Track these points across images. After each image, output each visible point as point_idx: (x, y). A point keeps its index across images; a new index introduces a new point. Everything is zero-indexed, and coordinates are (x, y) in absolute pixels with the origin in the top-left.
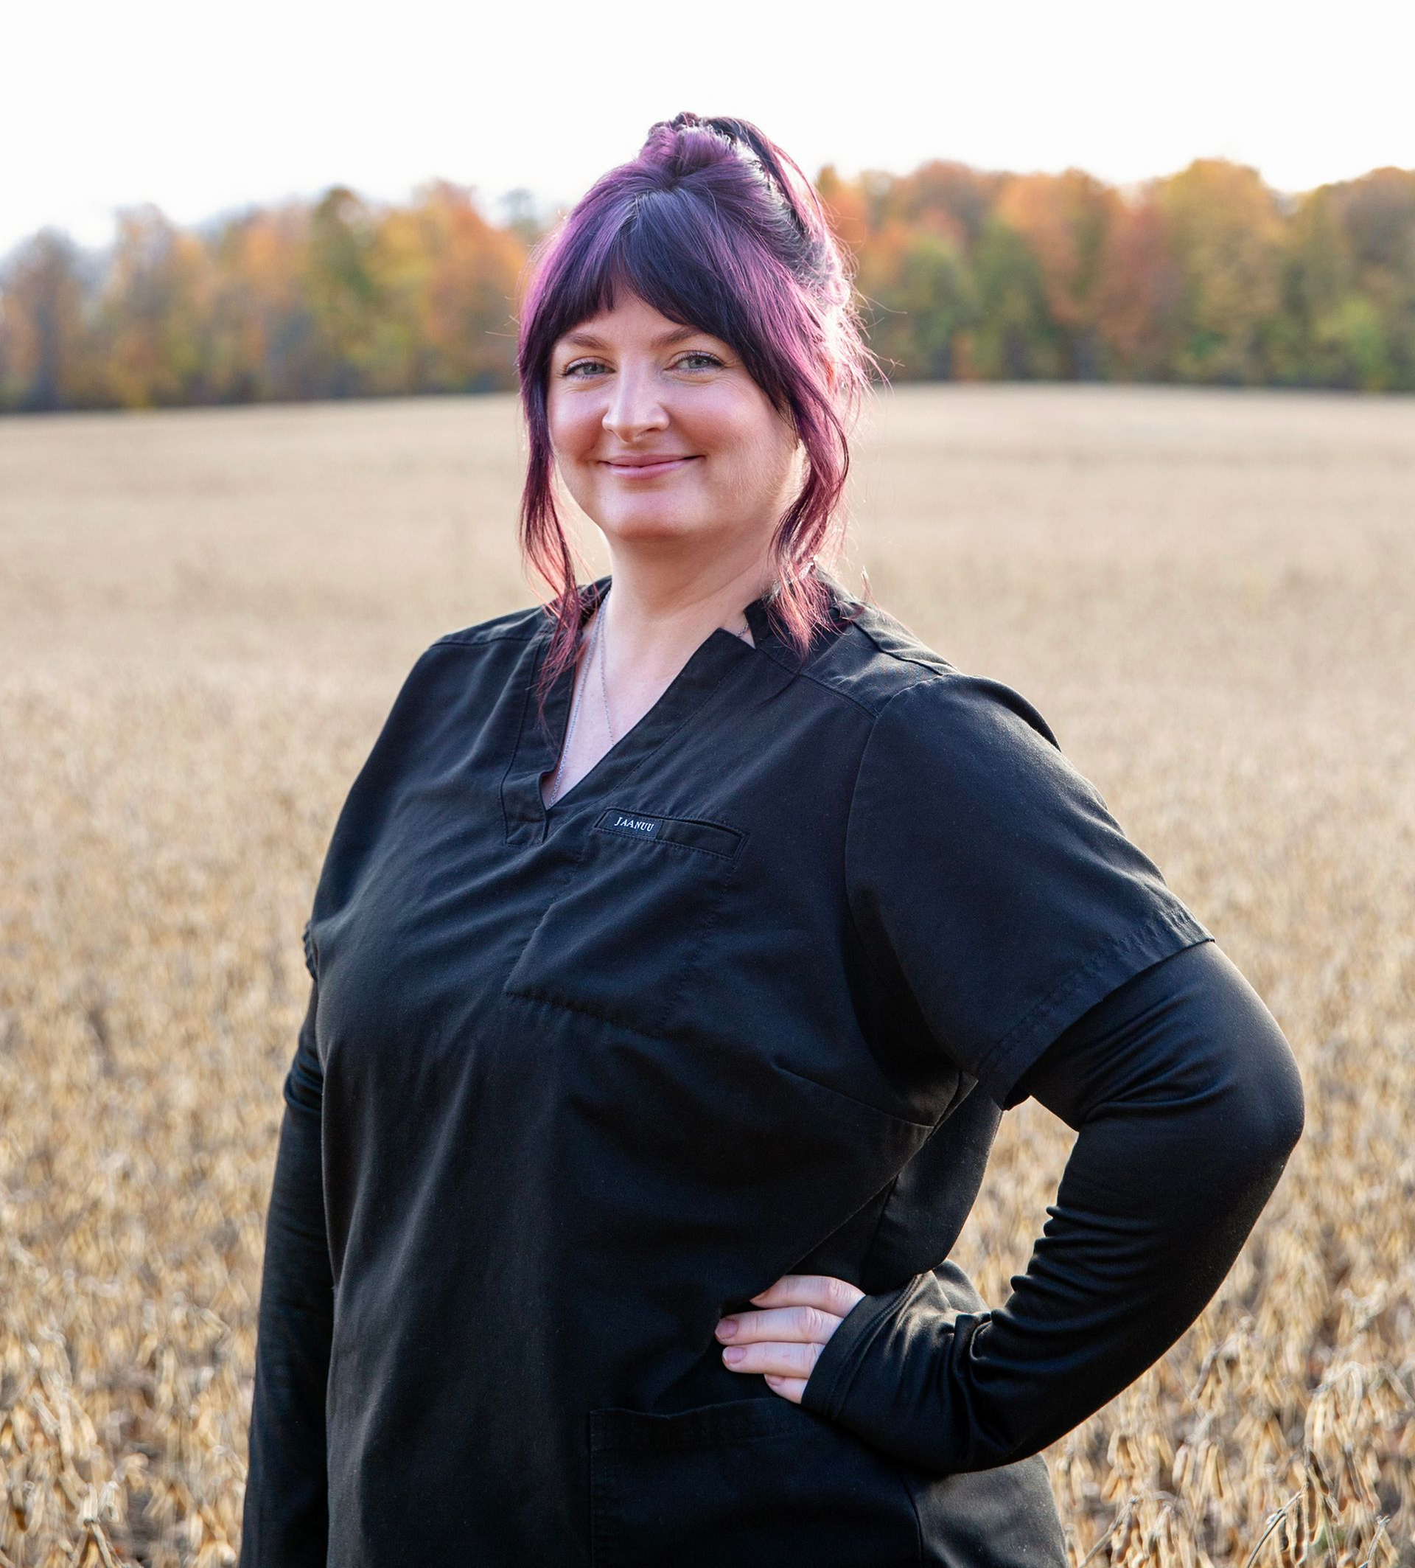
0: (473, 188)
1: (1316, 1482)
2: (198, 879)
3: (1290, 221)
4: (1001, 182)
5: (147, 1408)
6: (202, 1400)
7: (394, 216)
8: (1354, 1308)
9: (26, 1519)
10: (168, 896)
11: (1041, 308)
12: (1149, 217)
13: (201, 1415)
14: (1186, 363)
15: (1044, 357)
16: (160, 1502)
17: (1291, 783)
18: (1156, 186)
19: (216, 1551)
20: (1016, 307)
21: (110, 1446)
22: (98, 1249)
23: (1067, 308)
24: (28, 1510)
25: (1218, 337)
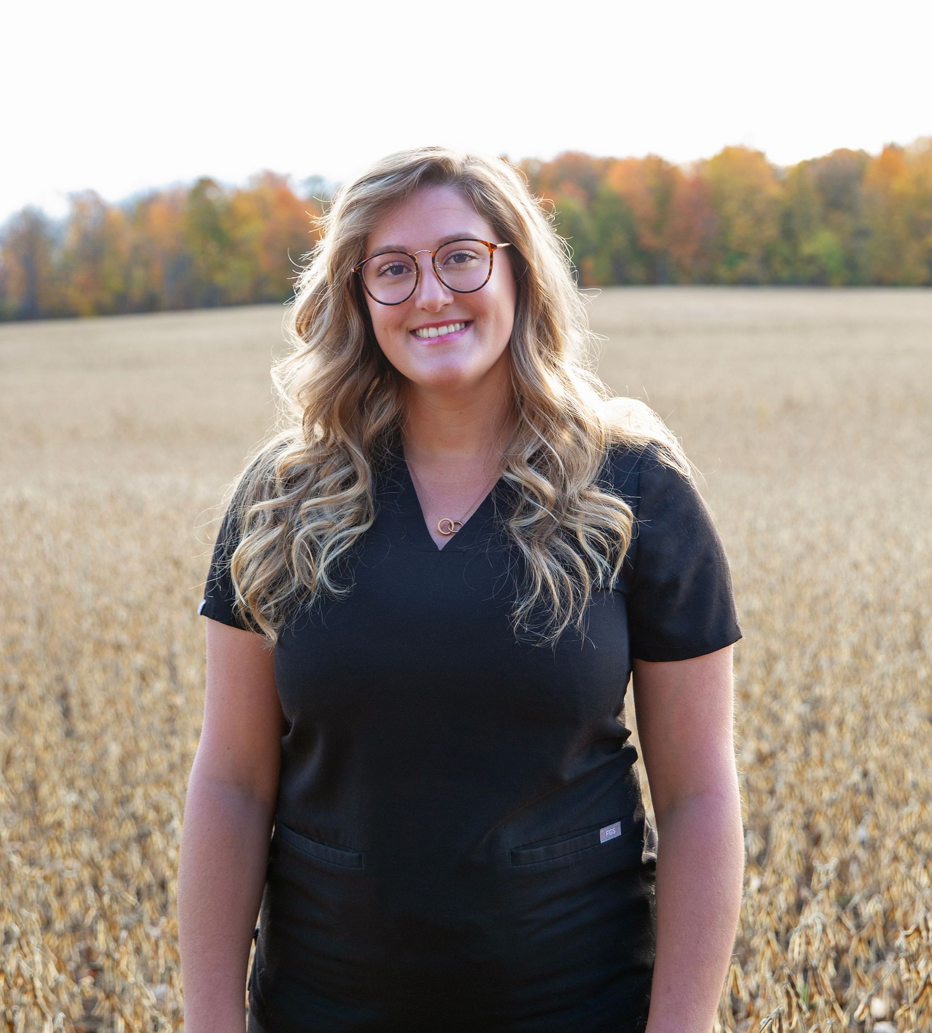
0: (288, 176)
1: (792, 992)
2: (122, 614)
3: (784, 184)
4: (609, 164)
6: (121, 950)
7: (239, 194)
8: (820, 871)
9: (14, 1028)
11: (634, 240)
12: (698, 183)
13: (121, 958)
14: (723, 271)
15: (637, 270)
16: (102, 1005)
17: (785, 536)
18: (702, 164)
20: (619, 240)
23: (650, 240)
24: (15, 1024)
25: (743, 255)
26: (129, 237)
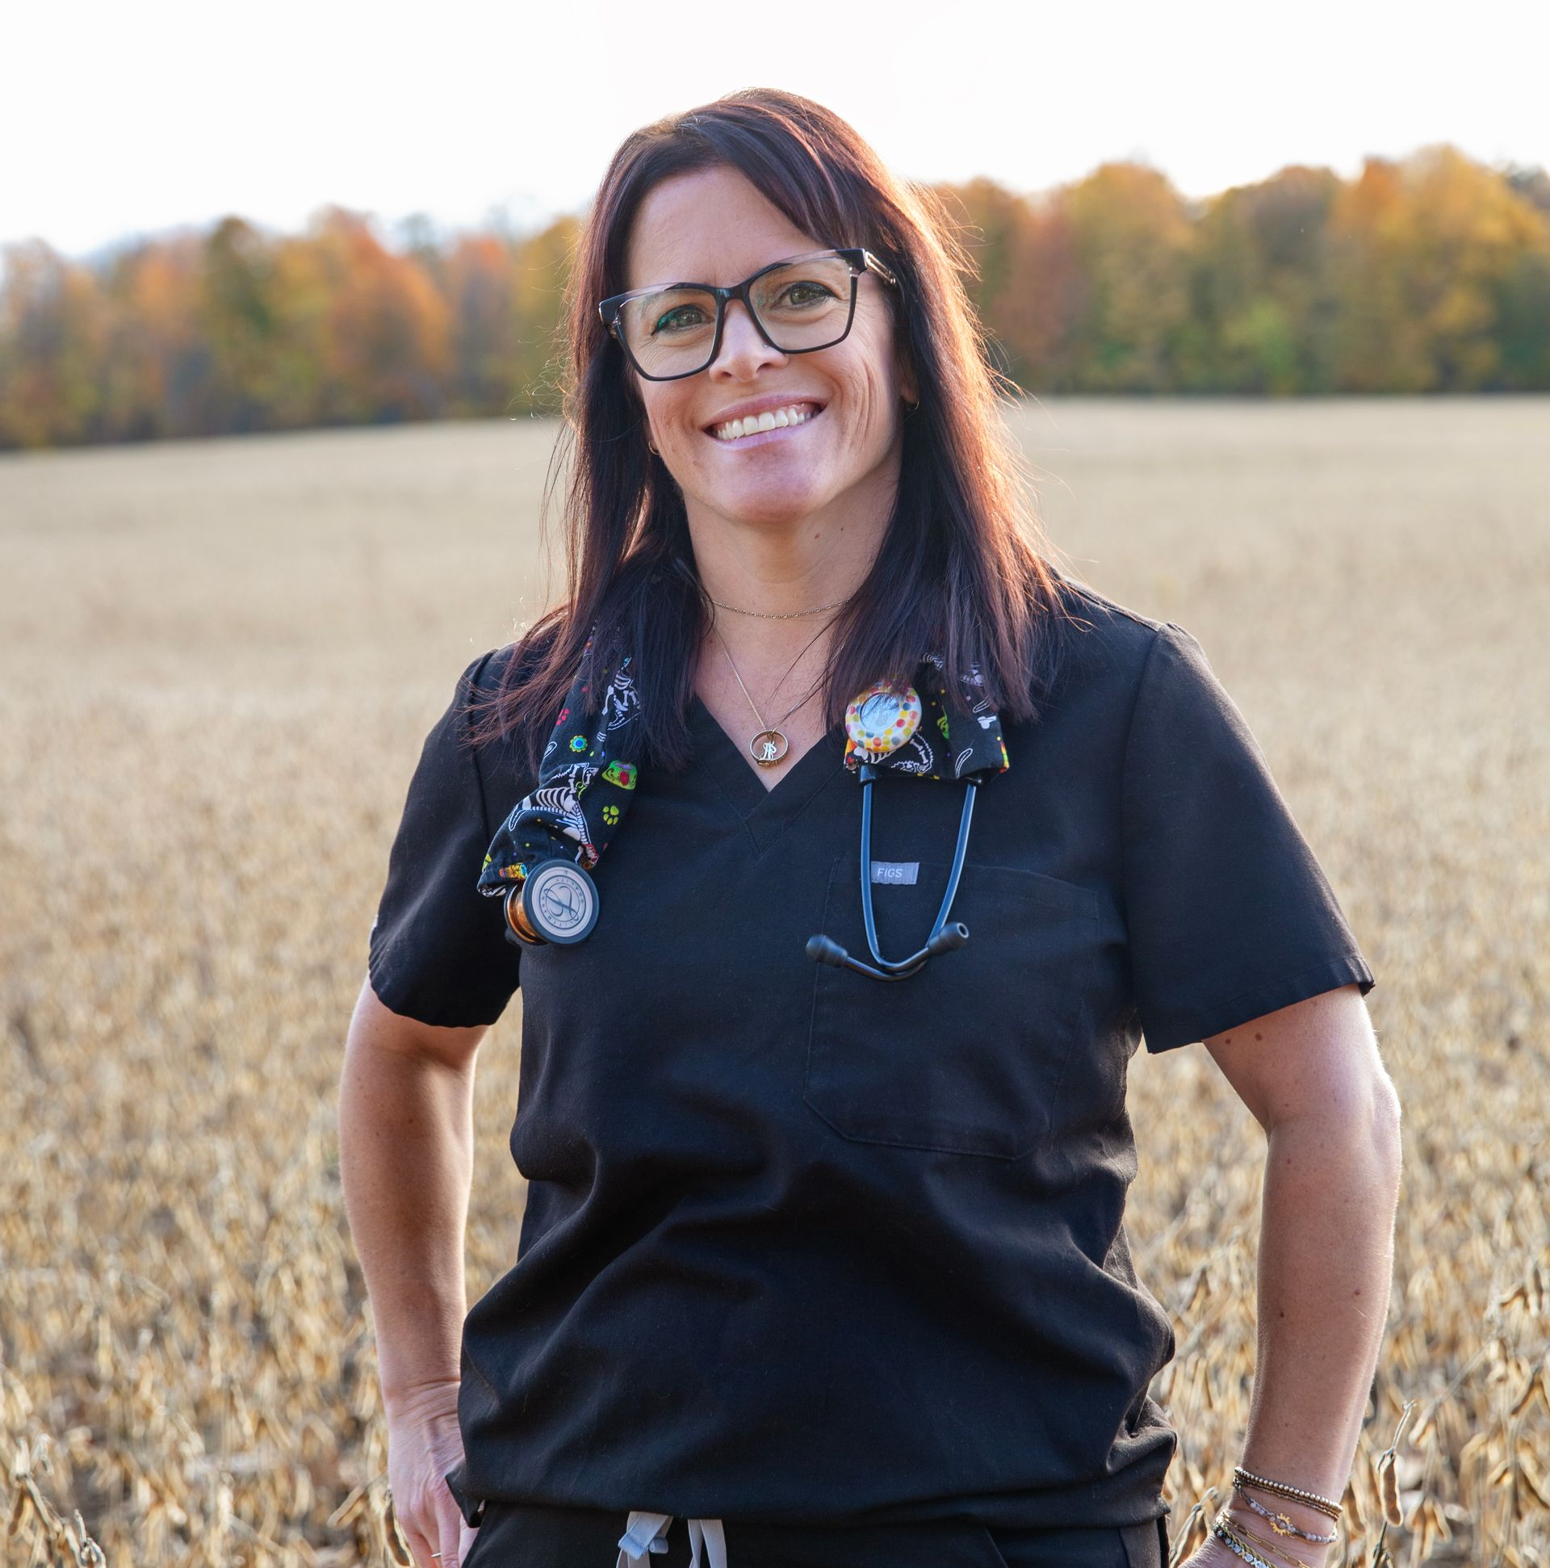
0: (369, 215)
3: (1198, 225)
5: (91, 1389)
6: (142, 1364)
7: (291, 246)
10: (90, 903)
12: (1057, 227)
13: (141, 1378)
14: (1095, 372)
16: (107, 1473)
18: (1064, 195)
19: (166, 1515)
21: (54, 1429)
22: (29, 1230)
25: (1127, 346)
26: (104, 318)
